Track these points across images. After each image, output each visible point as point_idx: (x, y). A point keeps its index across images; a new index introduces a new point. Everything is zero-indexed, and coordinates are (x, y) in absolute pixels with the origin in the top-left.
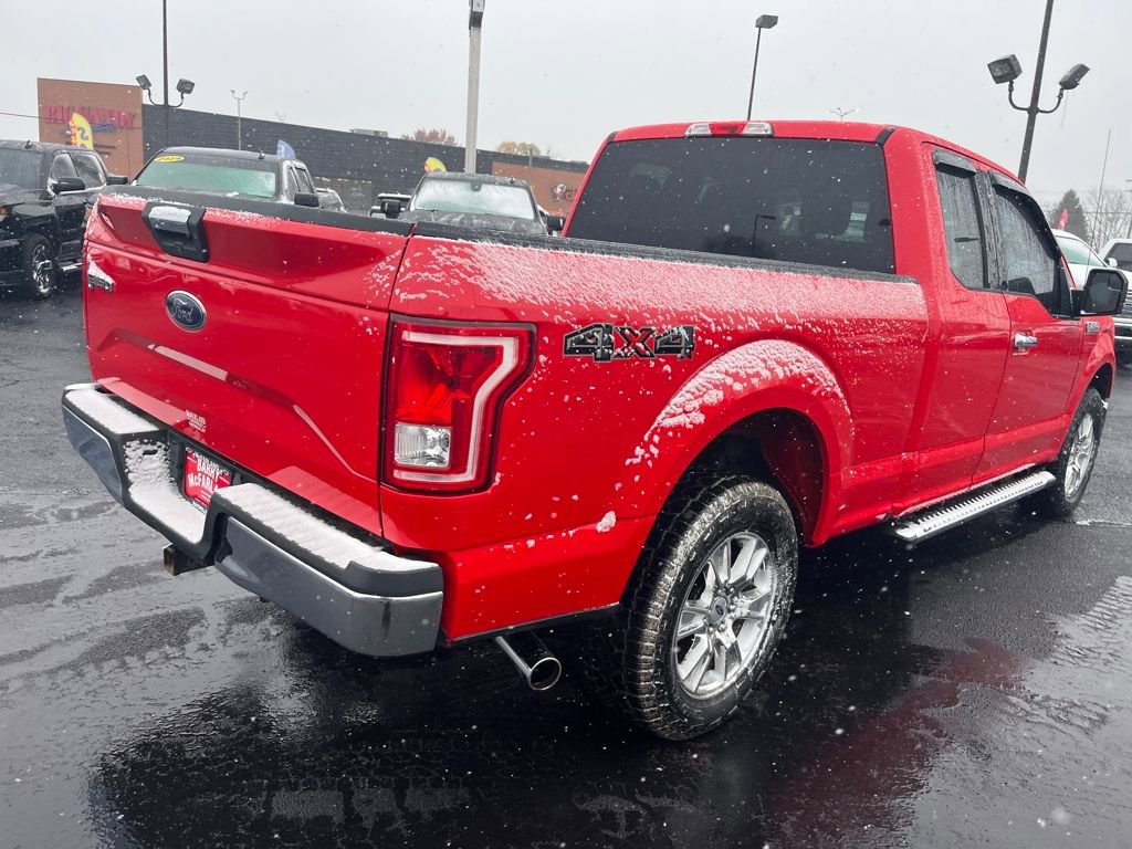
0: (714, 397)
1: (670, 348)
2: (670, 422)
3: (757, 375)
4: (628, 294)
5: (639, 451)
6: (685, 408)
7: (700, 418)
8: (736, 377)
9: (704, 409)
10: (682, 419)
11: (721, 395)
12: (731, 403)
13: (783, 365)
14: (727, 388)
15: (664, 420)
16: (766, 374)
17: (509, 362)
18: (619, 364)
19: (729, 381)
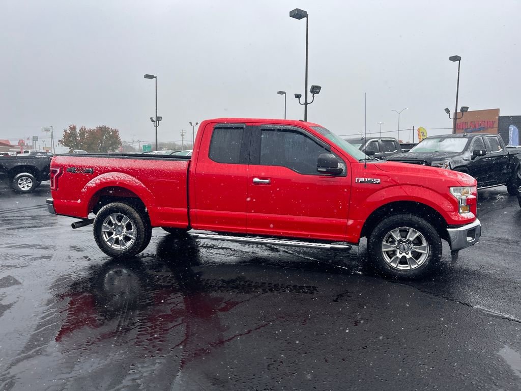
0: (98, 182)
1: (88, 172)
2: (89, 185)
3: (110, 179)
4: (80, 163)
5: (83, 189)
6: (92, 183)
7: (95, 185)
8: (104, 178)
9: (96, 184)
10: (91, 185)
11: (100, 181)
12: (102, 183)
13: (118, 177)
14: (101, 180)
15: (88, 185)
16: (112, 178)
17: (58, 172)
18: (77, 173)
19: (102, 179)
